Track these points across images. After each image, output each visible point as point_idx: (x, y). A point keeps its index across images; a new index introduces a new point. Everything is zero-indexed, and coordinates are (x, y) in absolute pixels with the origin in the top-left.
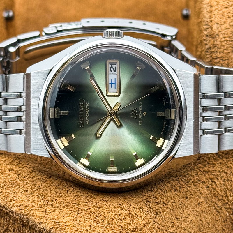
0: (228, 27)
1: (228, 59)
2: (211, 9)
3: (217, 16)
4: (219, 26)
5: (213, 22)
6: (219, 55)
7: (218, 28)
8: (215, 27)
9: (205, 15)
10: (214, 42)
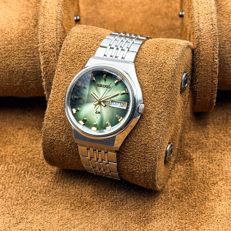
0: (208, 25)
1: (208, 43)
2: (199, 15)
3: (202, 19)
4: (203, 25)
5: (200, 22)
6: (203, 40)
7: (202, 26)
8: (201, 25)
9: (196, 18)
10: (200, 33)
